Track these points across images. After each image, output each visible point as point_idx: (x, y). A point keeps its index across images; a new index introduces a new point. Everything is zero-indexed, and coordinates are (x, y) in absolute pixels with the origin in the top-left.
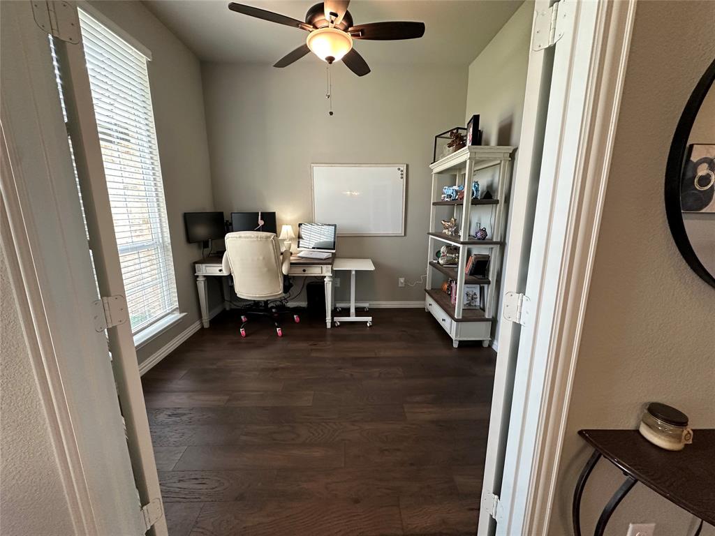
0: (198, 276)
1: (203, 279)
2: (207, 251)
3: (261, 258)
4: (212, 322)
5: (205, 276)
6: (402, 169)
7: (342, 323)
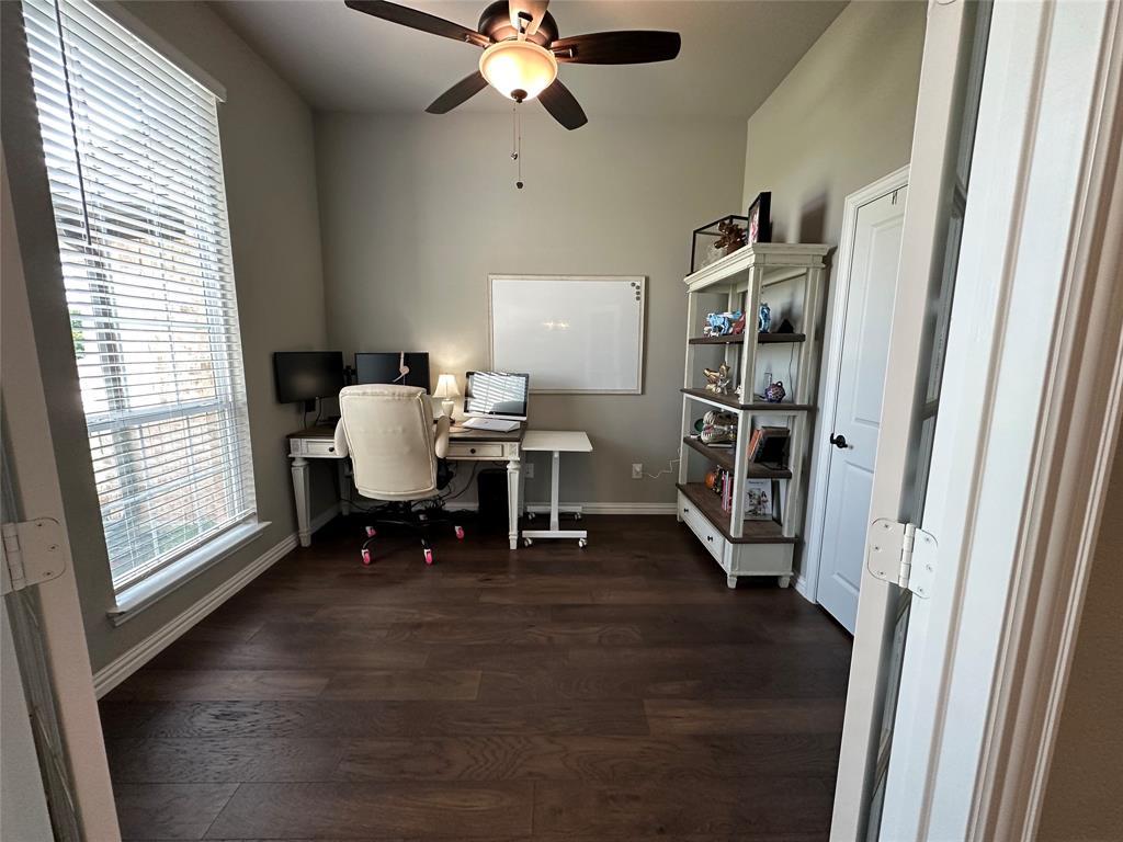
0: (293, 459)
1: (303, 463)
2: (312, 416)
3: (400, 429)
4: (315, 537)
5: (305, 459)
6: (638, 284)
7: (537, 541)
